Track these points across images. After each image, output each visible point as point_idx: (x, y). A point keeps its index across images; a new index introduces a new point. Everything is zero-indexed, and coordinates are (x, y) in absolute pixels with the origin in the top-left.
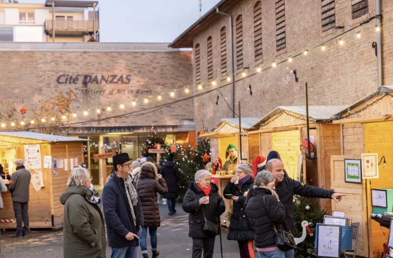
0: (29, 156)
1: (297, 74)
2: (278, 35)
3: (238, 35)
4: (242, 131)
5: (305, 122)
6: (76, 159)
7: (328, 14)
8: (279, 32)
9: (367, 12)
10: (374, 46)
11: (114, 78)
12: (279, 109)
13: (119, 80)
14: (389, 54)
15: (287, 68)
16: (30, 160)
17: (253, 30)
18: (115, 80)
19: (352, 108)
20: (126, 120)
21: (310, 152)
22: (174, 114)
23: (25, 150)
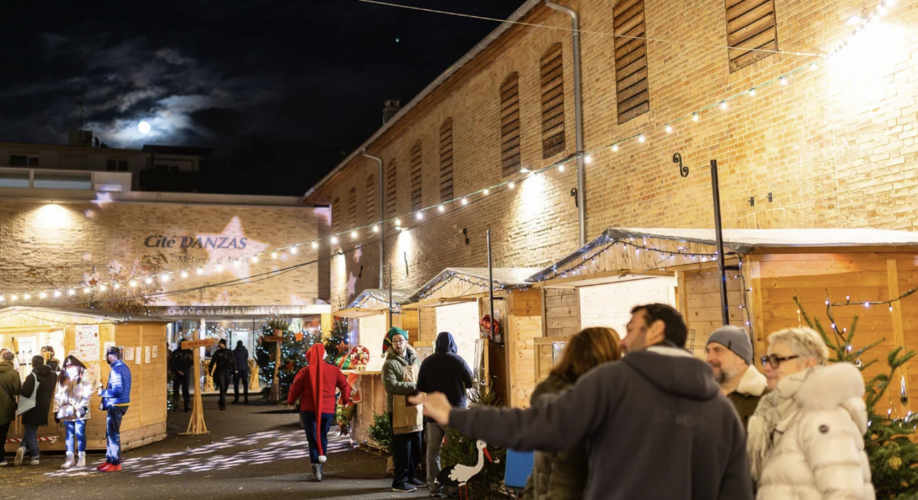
0: (82, 342)
1: (468, 234)
2: (443, 183)
3: (390, 186)
4: (394, 305)
5: (488, 289)
6: (155, 348)
7: (510, 153)
8: (444, 179)
9: (563, 148)
10: (574, 193)
11: (224, 242)
12: (447, 272)
13: (231, 244)
14: (594, 203)
15: (455, 227)
16: (82, 348)
17: (409, 178)
18: (226, 244)
19: (560, 264)
20: (238, 298)
21: (494, 335)
22: (303, 291)
23: (77, 333)
